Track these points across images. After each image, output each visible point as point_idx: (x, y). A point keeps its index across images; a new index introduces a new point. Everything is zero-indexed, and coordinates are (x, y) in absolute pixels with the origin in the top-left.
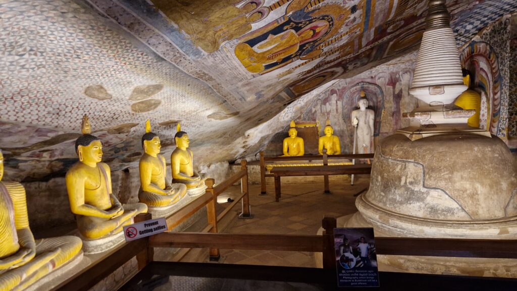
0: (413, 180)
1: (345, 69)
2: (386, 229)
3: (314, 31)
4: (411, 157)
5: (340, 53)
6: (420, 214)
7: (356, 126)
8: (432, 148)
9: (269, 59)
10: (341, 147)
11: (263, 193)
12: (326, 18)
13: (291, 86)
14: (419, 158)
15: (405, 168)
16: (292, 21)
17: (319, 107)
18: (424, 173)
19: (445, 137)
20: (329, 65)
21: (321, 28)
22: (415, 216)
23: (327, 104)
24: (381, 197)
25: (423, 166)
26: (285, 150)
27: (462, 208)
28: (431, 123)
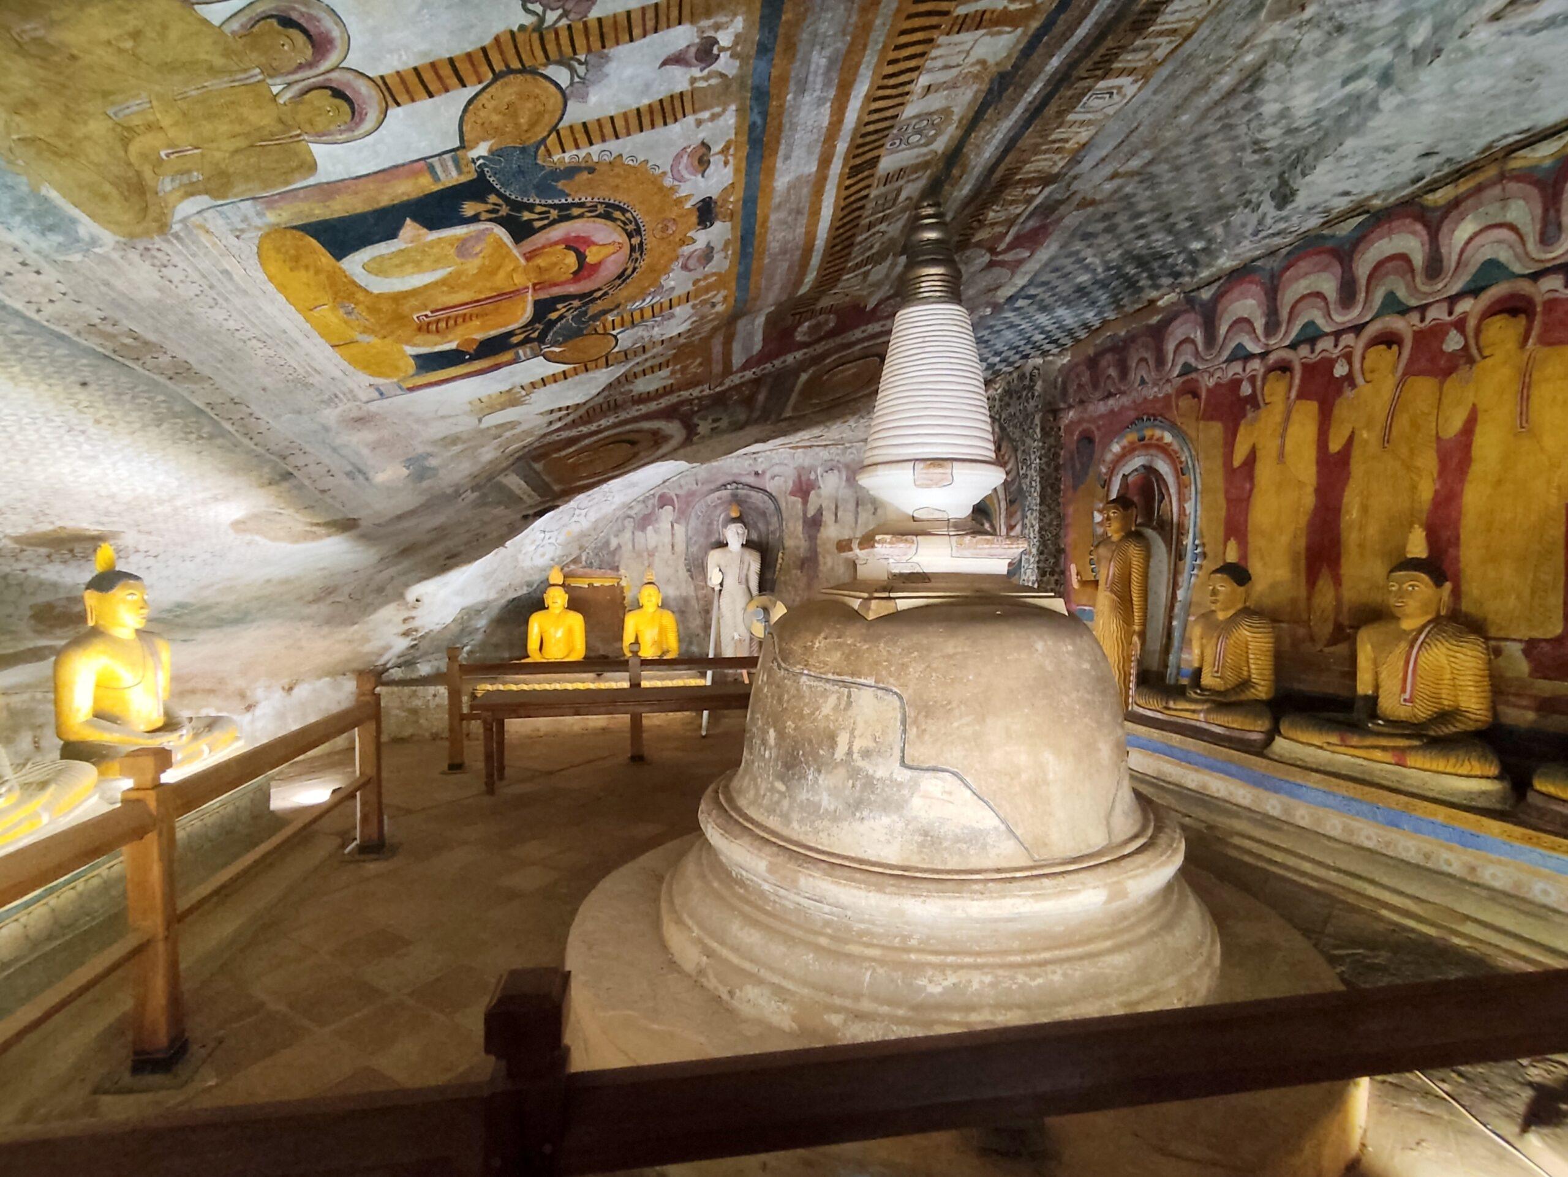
0: (871, 745)
1: (691, 430)
2: (787, 903)
3: (581, 257)
4: (866, 669)
5: (673, 373)
6: (891, 854)
7: (717, 588)
8: (925, 642)
9: (424, 328)
10: (680, 640)
11: (456, 767)
12: (617, 214)
13: (536, 459)
14: (890, 674)
15: (849, 704)
16: (492, 190)
17: (627, 535)
18: (904, 722)
19: (958, 610)
20: (644, 409)
21: (605, 251)
22: (873, 859)
23: (650, 528)
24: (777, 796)
25: (900, 698)
26: (533, 644)
27: (1008, 827)
28: (917, 570)
